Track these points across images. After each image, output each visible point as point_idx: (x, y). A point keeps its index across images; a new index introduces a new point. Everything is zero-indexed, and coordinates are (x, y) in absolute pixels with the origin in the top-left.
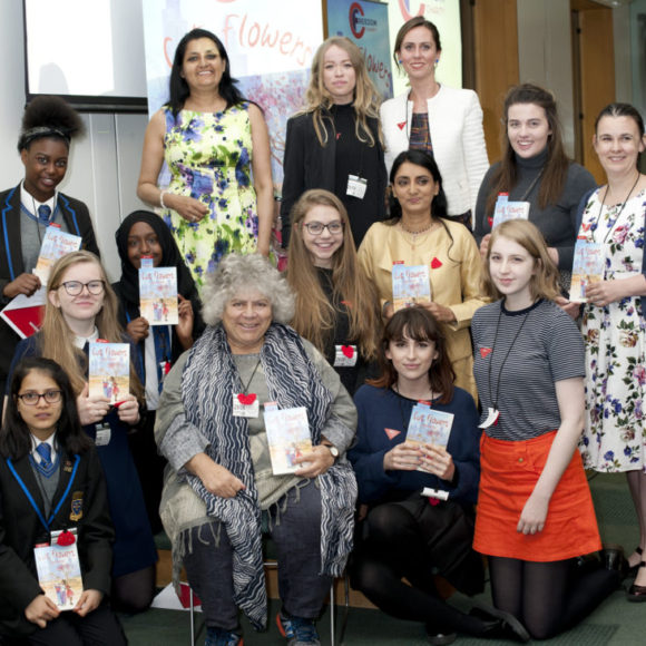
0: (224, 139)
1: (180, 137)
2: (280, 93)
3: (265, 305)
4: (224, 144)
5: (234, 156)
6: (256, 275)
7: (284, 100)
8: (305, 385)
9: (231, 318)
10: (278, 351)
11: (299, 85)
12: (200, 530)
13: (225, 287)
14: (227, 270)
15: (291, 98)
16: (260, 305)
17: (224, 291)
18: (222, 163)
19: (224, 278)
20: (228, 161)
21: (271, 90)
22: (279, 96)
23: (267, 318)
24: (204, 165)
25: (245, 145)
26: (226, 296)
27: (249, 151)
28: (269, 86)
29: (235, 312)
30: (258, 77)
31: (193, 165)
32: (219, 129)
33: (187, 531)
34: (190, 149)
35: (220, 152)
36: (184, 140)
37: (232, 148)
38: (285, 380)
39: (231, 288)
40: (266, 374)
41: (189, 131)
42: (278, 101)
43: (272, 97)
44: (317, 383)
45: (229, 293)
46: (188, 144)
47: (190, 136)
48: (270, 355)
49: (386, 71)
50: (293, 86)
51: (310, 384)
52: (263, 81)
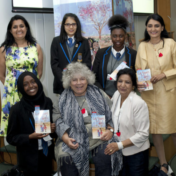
0: (29, 58)
1: (12, 57)
2: (97, 6)
3: (84, 79)
4: (28, 60)
5: (32, 64)
6: (79, 69)
7: (98, 9)
8: (102, 105)
9: (73, 86)
10: (92, 94)
11: (103, 4)
12: (65, 158)
13: (69, 75)
14: (69, 69)
15: (101, 8)
16: (82, 79)
17: (69, 76)
18: (28, 67)
19: (68, 72)
20: (30, 66)
21: (94, 5)
22: (97, 8)
23: (86, 84)
24: (21, 68)
25: (36, 60)
26: (70, 78)
27: (37, 62)
28: (93, 4)
29: (74, 83)
30: (90, 1)
31: (17, 68)
32: (26, 54)
33: (61, 158)
34: (16, 62)
35: (27, 63)
36: (13, 59)
37: (31, 61)
38: (95, 104)
39: (71, 75)
40: (88, 102)
41: (15, 55)
42: (96, 9)
43: (94, 8)
44: (107, 105)
45: (71, 77)
46: (15, 60)
47: (15, 57)
48: (89, 96)
49: (131, 1)
50: (101, 4)
51: (104, 105)
52: (92, 3)
